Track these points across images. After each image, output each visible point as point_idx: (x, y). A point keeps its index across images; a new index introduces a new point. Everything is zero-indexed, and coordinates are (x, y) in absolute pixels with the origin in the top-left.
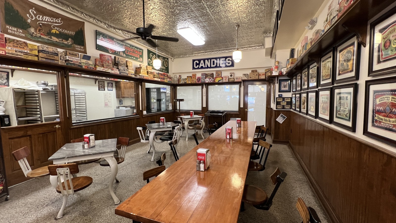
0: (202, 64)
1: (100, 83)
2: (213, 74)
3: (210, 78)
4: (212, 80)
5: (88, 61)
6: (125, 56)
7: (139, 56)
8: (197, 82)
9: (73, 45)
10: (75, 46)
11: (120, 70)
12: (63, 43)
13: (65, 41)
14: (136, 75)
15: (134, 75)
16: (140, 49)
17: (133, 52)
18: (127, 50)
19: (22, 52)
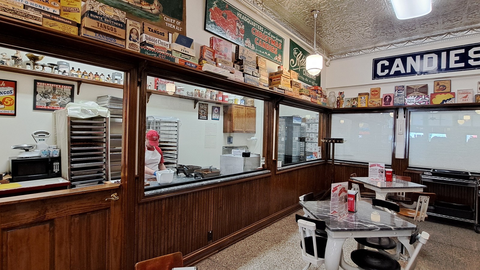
0: (398, 66)
1: (202, 107)
2: (426, 86)
3: (418, 96)
4: (425, 99)
5: (187, 49)
6: (253, 48)
7: (276, 50)
8: (383, 105)
9: (160, 16)
10: (166, 19)
11: (245, 75)
12: (141, 8)
13: (145, 3)
14: (271, 87)
15: (268, 87)
16: (280, 38)
17: (268, 42)
18: (259, 38)
19: (41, 11)
